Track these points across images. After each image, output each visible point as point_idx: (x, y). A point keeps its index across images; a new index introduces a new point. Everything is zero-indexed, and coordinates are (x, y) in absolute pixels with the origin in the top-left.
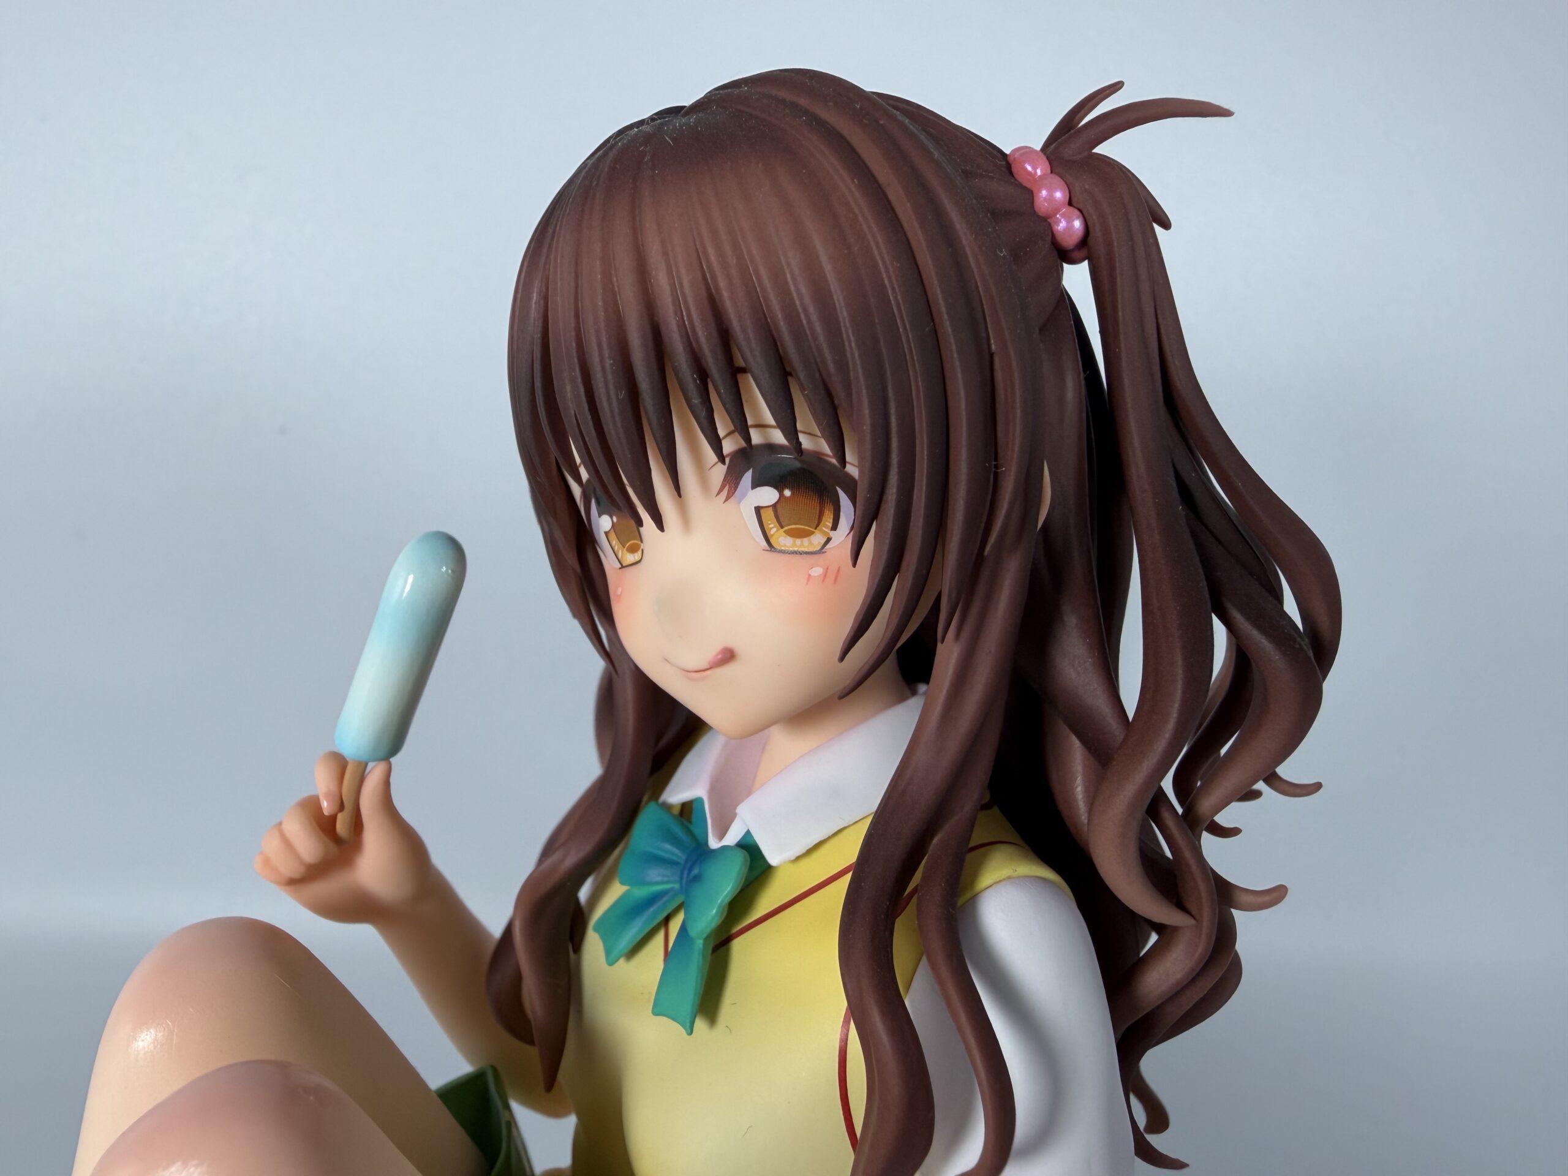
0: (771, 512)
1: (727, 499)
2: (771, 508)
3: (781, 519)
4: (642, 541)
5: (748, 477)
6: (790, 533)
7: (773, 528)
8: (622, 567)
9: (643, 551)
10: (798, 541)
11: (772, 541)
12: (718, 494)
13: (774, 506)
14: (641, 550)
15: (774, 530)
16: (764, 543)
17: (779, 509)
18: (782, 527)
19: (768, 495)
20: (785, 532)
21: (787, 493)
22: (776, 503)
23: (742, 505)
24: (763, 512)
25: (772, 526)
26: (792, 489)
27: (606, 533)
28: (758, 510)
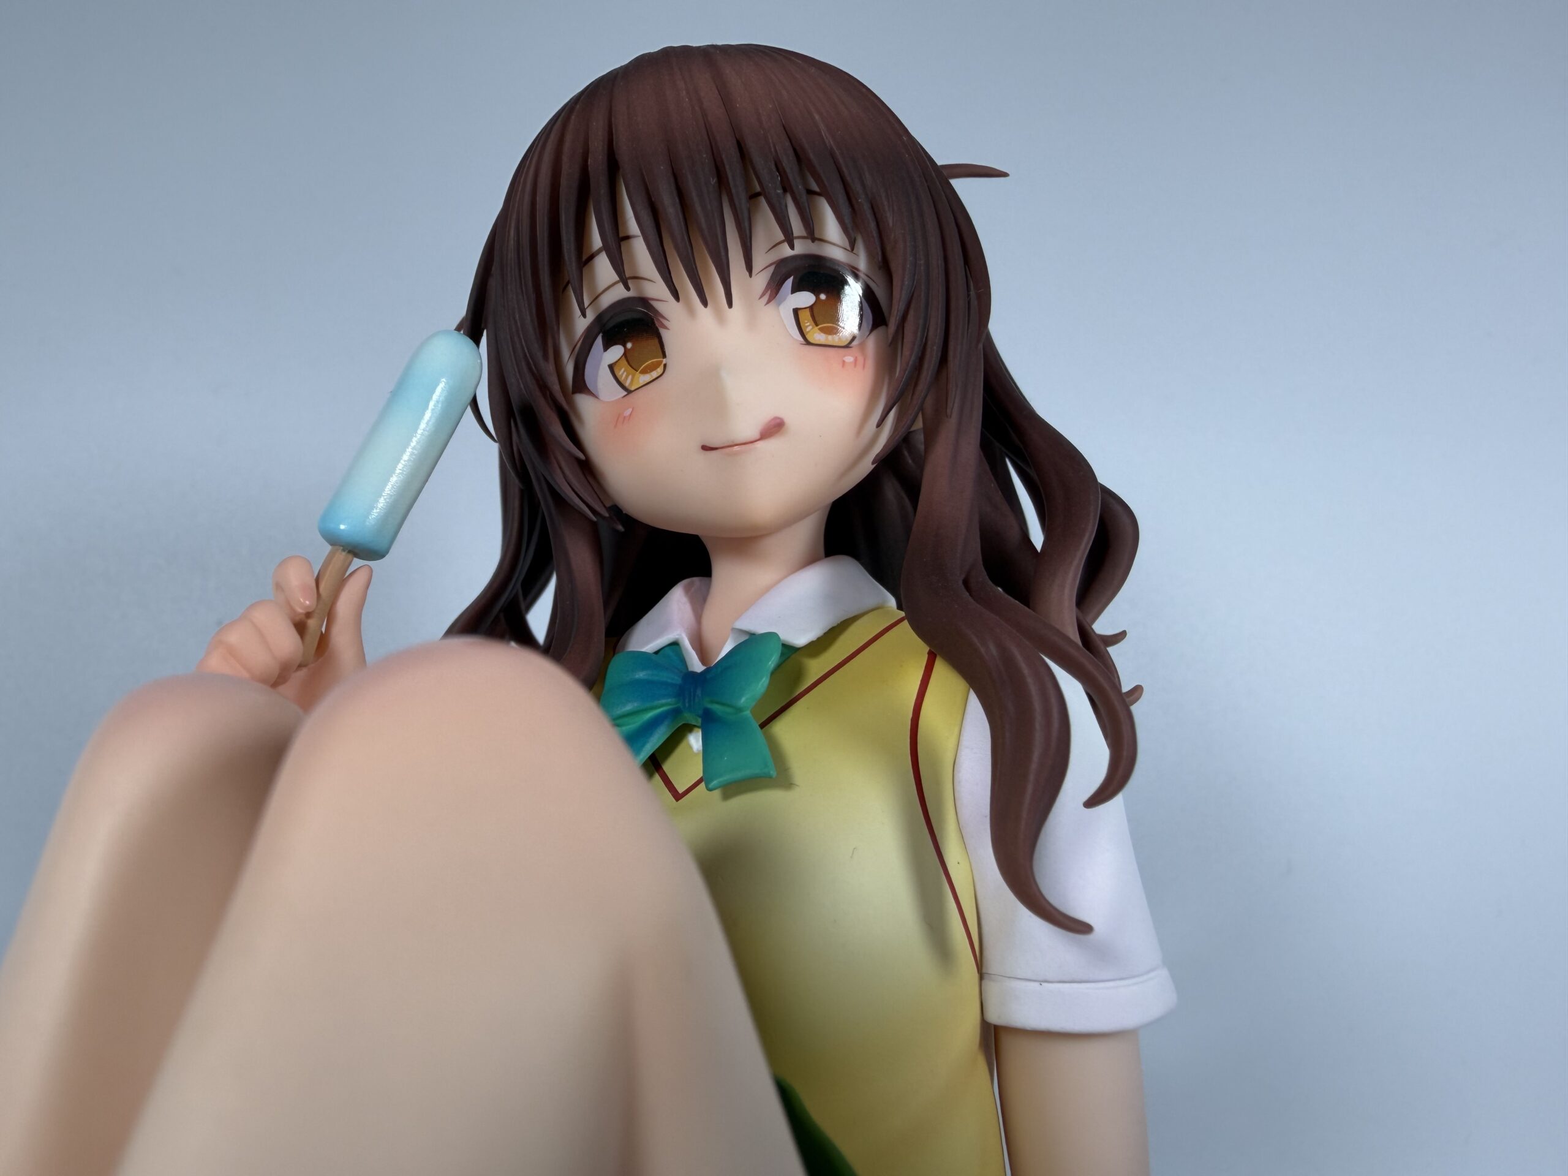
0: (807, 313)
1: (769, 302)
2: (808, 309)
3: (817, 319)
4: (664, 356)
5: (789, 283)
6: (822, 330)
7: (809, 326)
8: (629, 392)
9: (665, 366)
10: (830, 337)
11: (808, 337)
12: (761, 297)
13: (811, 308)
14: (662, 367)
15: (810, 327)
16: (801, 339)
17: (815, 310)
18: (817, 325)
19: (806, 299)
20: (820, 329)
21: (823, 297)
22: (813, 305)
23: (781, 307)
24: (800, 313)
25: (808, 324)
26: (826, 293)
27: (611, 367)
28: (796, 311)
